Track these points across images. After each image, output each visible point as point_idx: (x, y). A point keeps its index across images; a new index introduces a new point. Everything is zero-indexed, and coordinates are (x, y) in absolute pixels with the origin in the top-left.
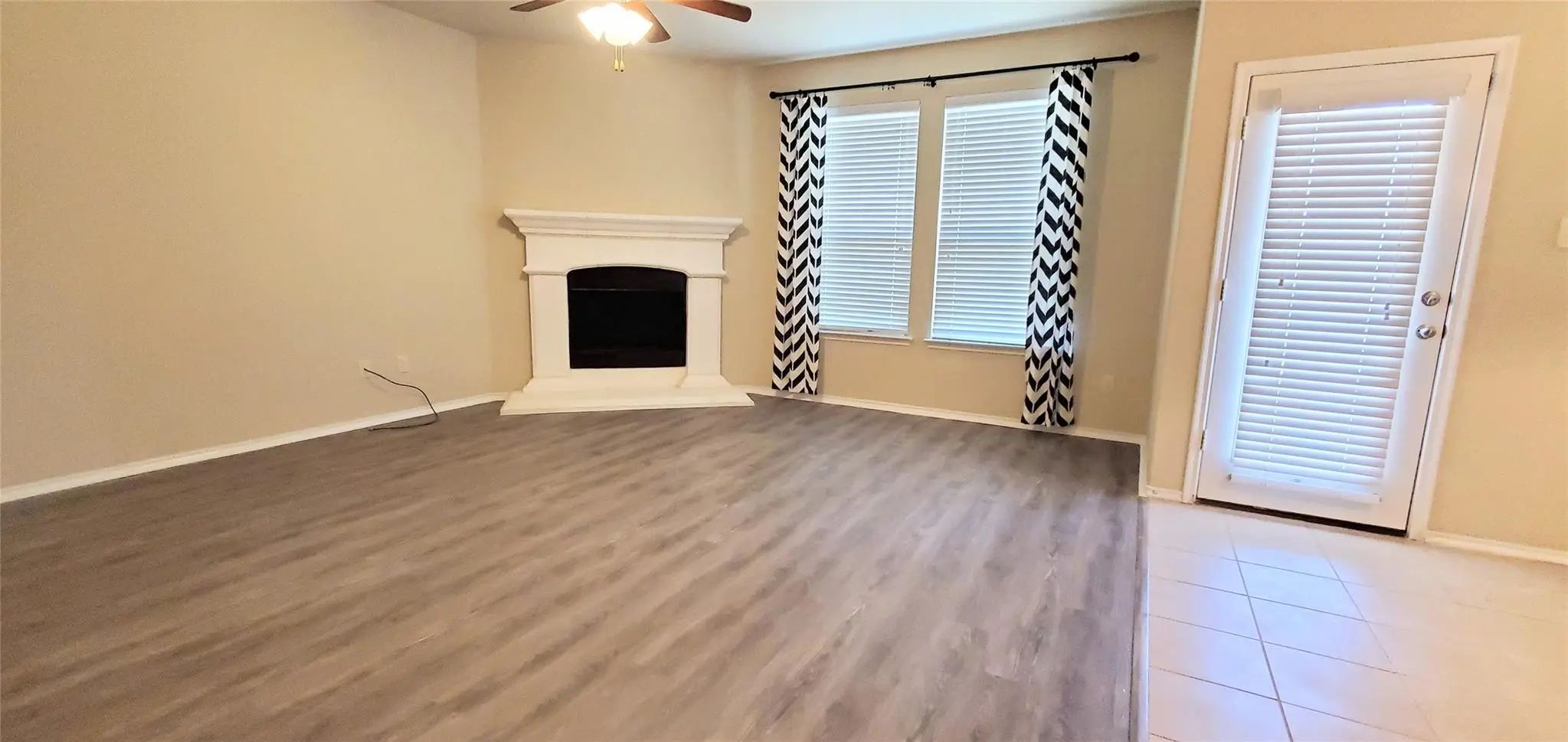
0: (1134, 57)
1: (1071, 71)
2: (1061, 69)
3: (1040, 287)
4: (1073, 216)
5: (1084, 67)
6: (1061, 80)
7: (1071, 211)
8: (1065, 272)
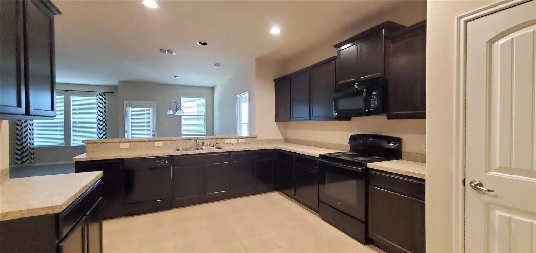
0: (113, 93)
1: (101, 93)
2: (99, 93)
3: (99, 133)
4: (105, 119)
5: (103, 93)
6: (99, 95)
7: (104, 119)
8: (104, 130)
